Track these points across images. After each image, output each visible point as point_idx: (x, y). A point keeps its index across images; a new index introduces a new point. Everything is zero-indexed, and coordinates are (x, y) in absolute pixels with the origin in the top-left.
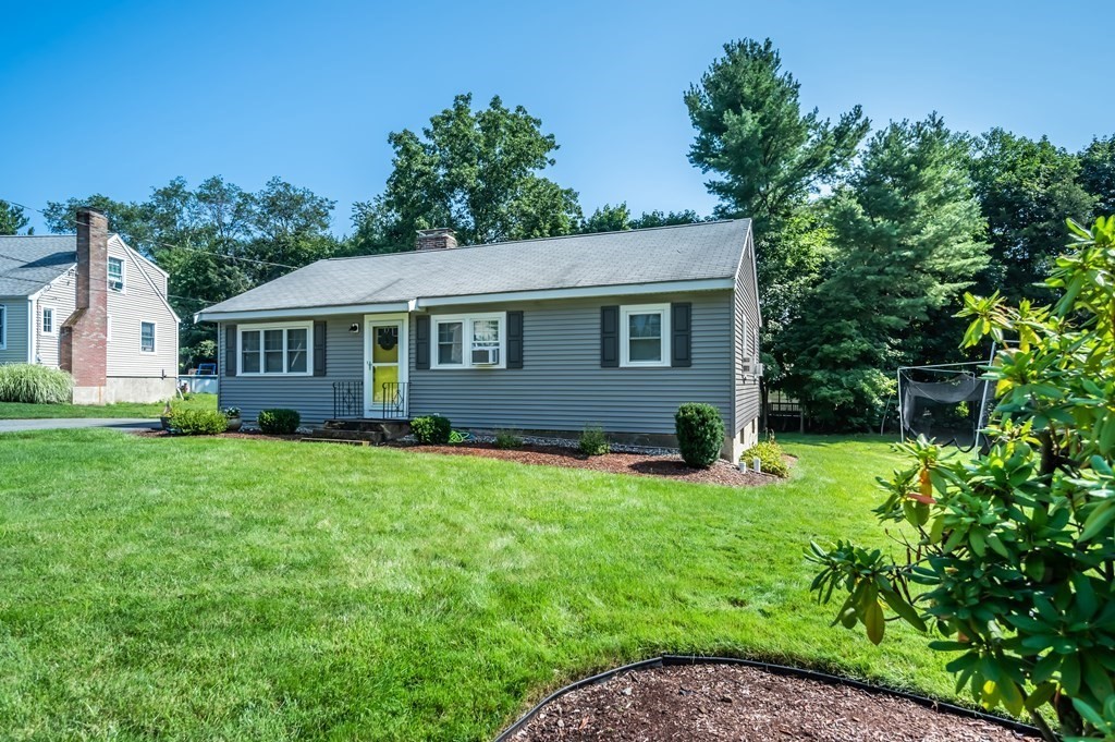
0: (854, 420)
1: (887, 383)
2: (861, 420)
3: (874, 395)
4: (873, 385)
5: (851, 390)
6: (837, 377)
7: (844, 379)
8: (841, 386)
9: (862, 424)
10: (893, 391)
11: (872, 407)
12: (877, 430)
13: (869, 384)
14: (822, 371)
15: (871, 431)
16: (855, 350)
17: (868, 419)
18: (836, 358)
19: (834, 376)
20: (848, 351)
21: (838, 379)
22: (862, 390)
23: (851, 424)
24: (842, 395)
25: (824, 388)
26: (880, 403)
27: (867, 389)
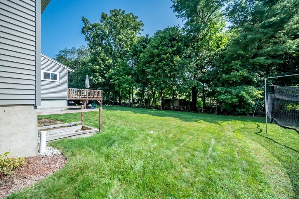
0: (239, 110)
1: (257, 93)
2: (243, 110)
3: (249, 98)
4: (249, 93)
5: (237, 96)
6: (230, 90)
7: (233, 91)
8: (232, 94)
9: (244, 112)
10: (260, 96)
11: (249, 104)
12: (251, 115)
13: (246, 93)
14: (222, 87)
15: (248, 115)
16: (239, 76)
17: (247, 110)
18: (229, 81)
19: (229, 90)
20: (235, 76)
21: (230, 91)
22: (242, 96)
23: (238, 112)
24: (232, 99)
25: (223, 95)
26: (253, 102)
27: (245, 95)
